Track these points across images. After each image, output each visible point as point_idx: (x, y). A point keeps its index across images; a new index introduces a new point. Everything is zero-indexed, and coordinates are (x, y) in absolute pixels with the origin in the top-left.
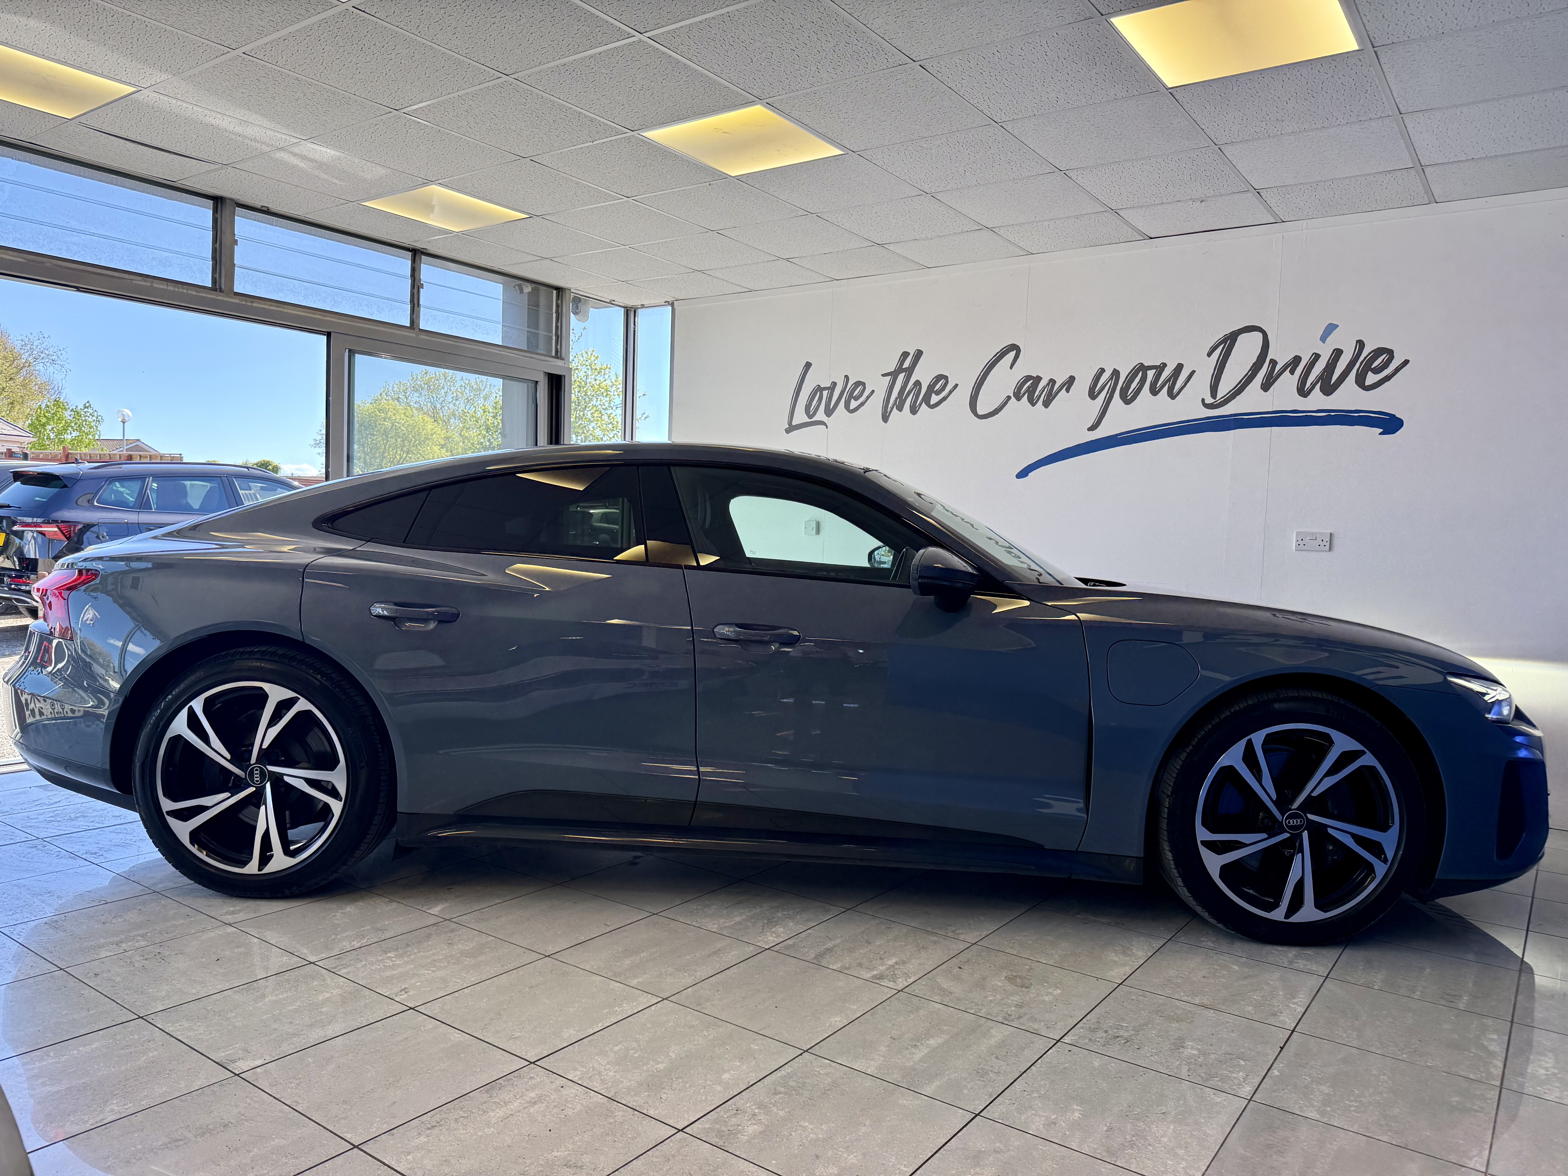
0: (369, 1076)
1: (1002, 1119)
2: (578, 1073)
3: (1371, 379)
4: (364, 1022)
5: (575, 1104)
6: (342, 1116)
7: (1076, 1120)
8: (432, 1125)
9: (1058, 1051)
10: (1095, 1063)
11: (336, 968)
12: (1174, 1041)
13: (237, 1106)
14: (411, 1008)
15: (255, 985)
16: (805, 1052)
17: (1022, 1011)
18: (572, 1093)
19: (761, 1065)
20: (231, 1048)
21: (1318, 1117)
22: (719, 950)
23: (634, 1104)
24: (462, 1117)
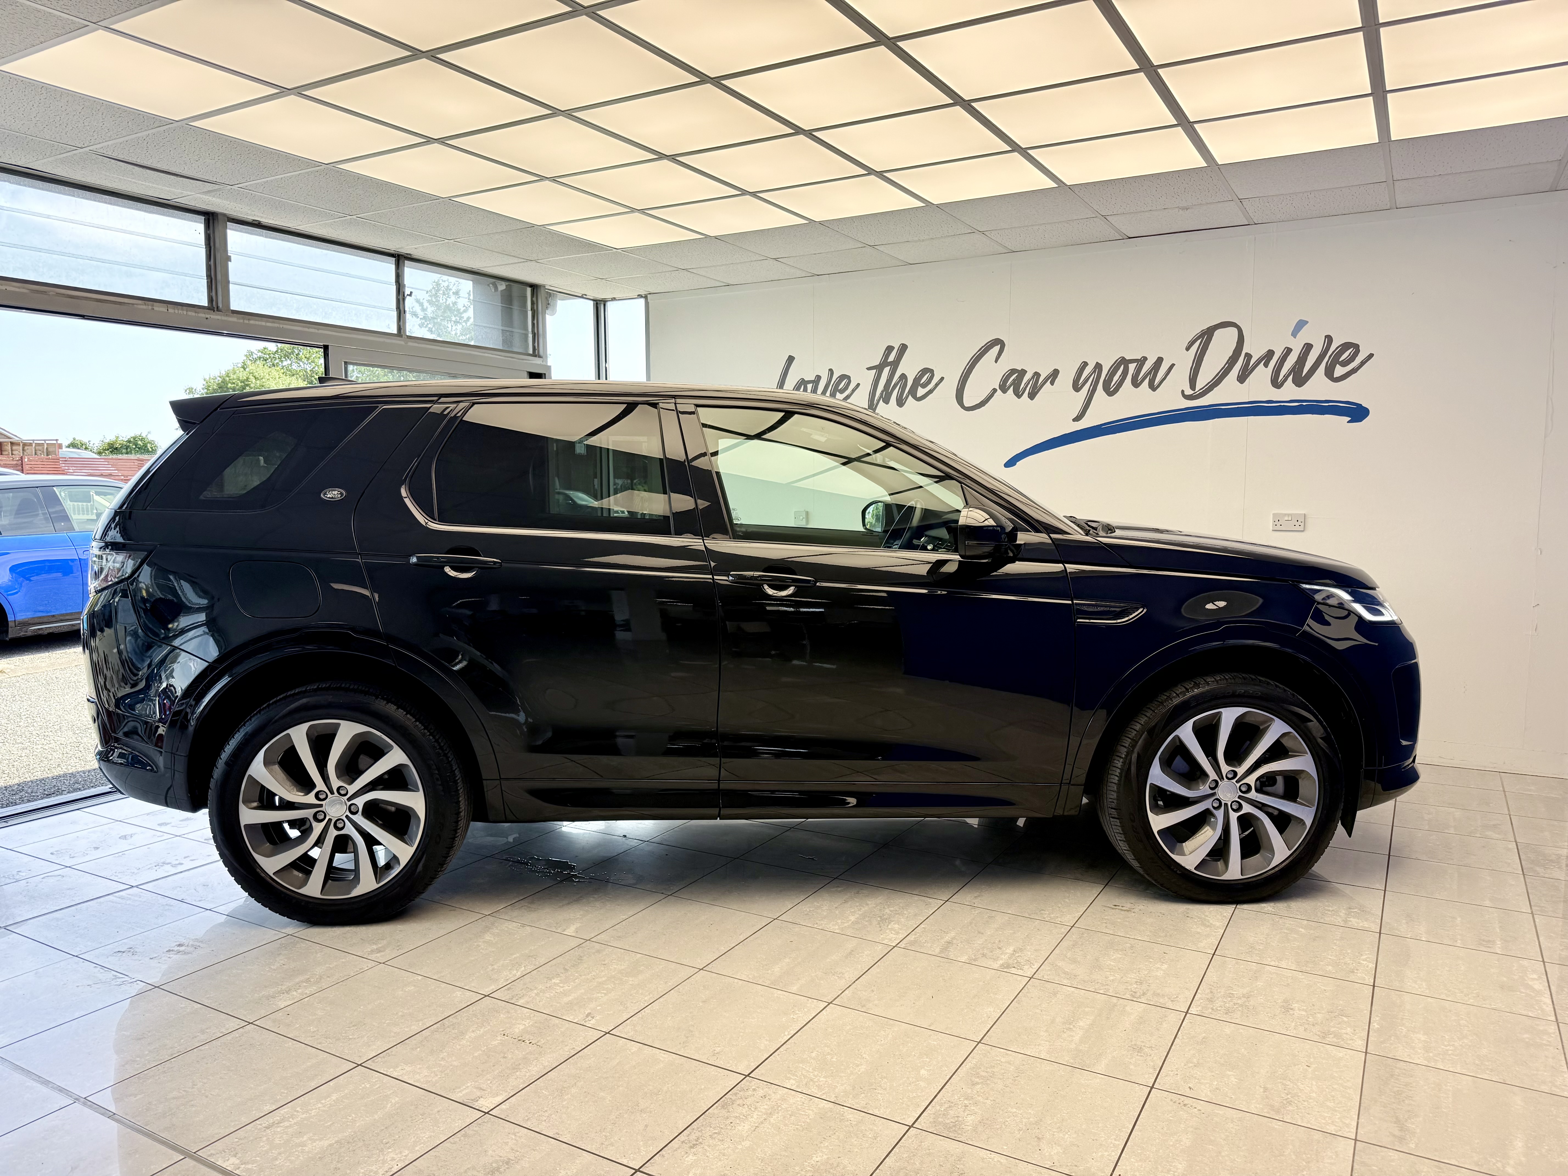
1: (1175, 1090)
2: (793, 1082)
3: (1339, 371)
4: (572, 1051)
5: (807, 1111)
6: (607, 1143)
7: (1234, 1085)
8: (693, 1143)
9: (1191, 1023)
10: (1226, 1031)
11: (512, 999)
12: (1282, 1004)
13: (507, 1143)
14: (607, 1033)
15: (447, 1023)
16: (978, 1043)
17: (1144, 987)
18: (798, 1101)
20: (464, 1087)
21: (1426, 1063)
22: (852, 951)
23: (858, 1106)
24: (716, 1133)
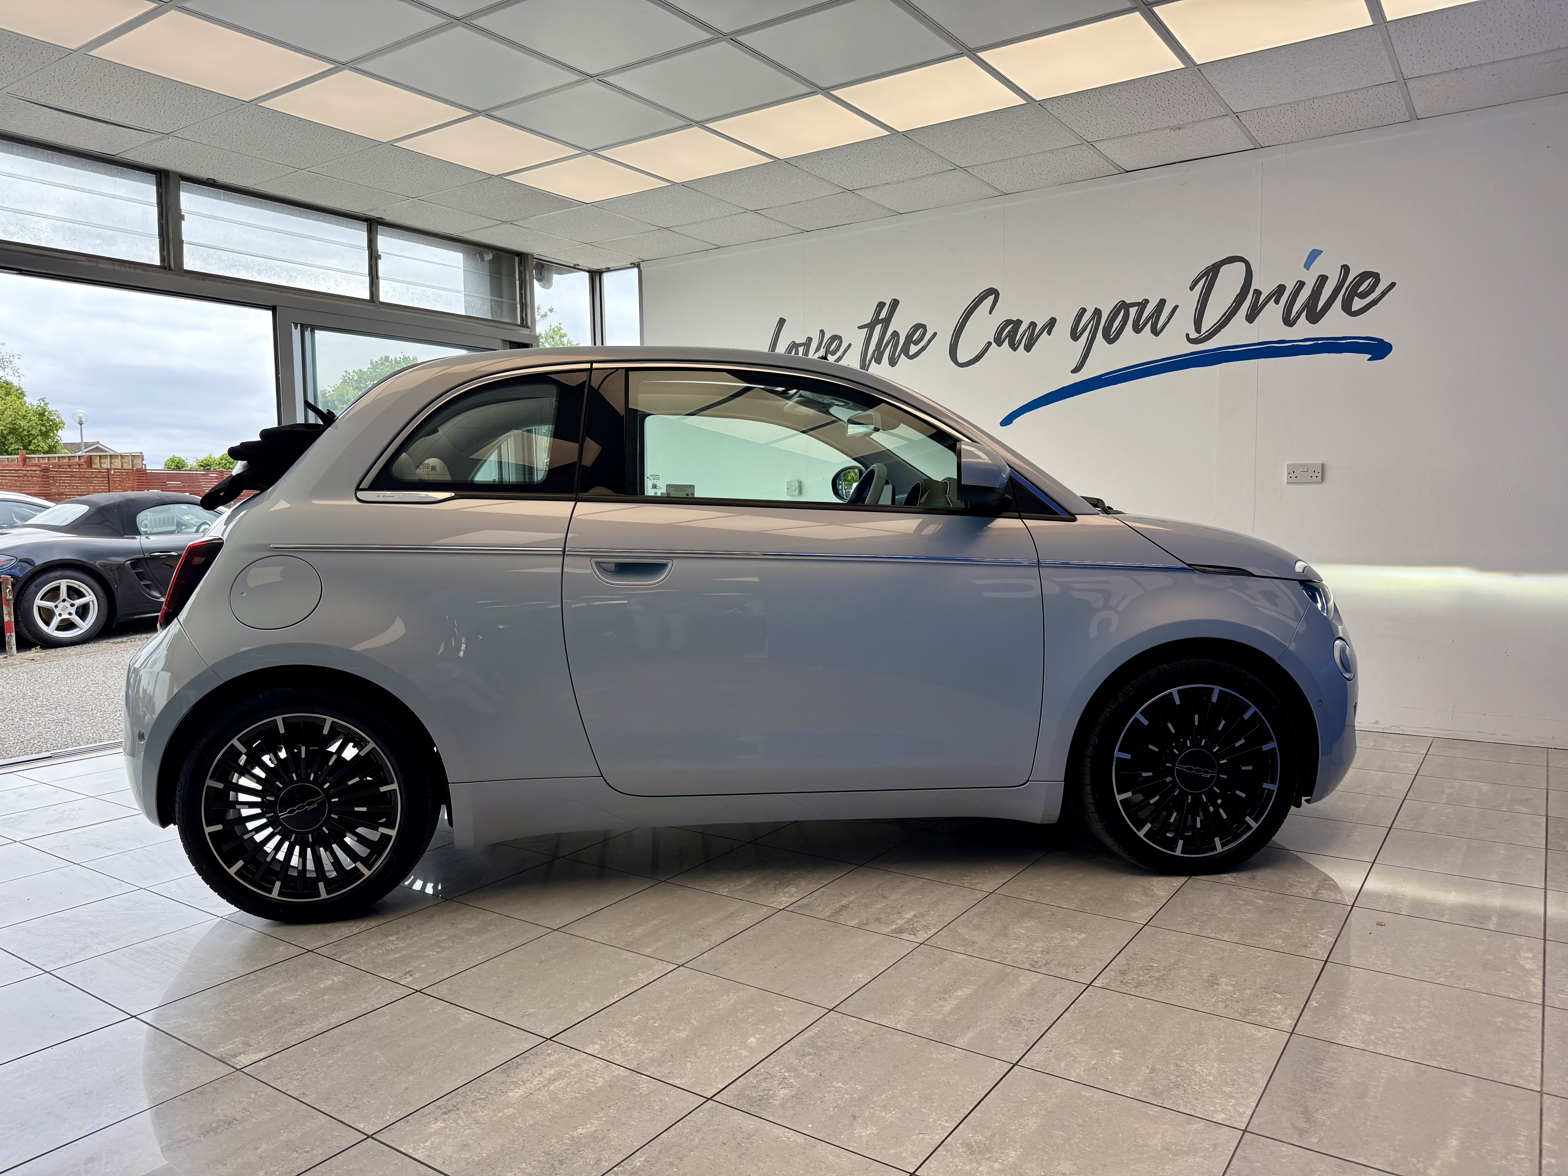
0: (379, 1062)
1: (1041, 1068)
2: (597, 1047)
3: (1357, 303)
4: (369, 1008)
5: (597, 1078)
6: (353, 1106)
7: (1117, 1064)
8: (449, 1109)
9: (1090, 996)
10: (1130, 1005)
11: (335, 954)
12: (1207, 978)
13: (241, 1102)
14: (417, 991)
15: (252, 977)
16: (830, 1010)
17: (1049, 957)
18: (592, 1067)
19: (787, 1027)
20: (230, 1042)
21: (1363, 1046)
22: (732, 913)
23: (659, 1074)
24: (480, 1099)
